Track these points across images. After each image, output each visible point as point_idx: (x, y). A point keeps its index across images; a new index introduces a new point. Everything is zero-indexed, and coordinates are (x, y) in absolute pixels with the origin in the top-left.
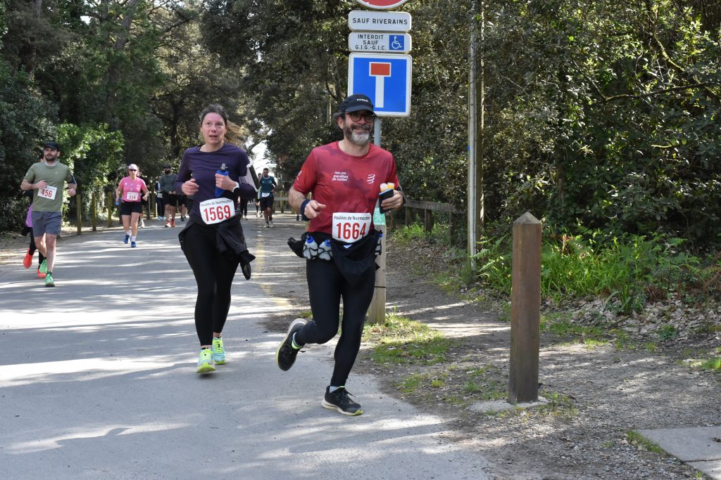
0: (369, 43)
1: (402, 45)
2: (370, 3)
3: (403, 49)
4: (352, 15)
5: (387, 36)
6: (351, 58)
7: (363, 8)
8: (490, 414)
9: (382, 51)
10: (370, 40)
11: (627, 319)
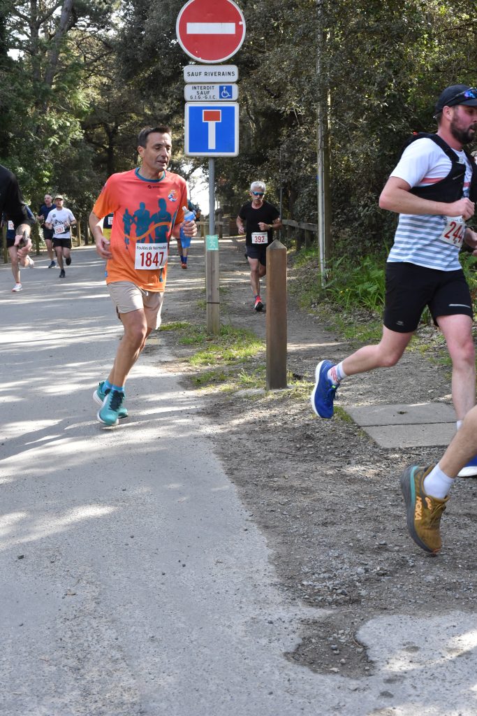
0: (202, 93)
1: (231, 92)
2: (202, 58)
3: (231, 97)
4: (186, 69)
5: (217, 87)
6: (187, 106)
7: (198, 63)
8: (245, 397)
9: (213, 100)
10: (203, 91)
11: (425, 327)
